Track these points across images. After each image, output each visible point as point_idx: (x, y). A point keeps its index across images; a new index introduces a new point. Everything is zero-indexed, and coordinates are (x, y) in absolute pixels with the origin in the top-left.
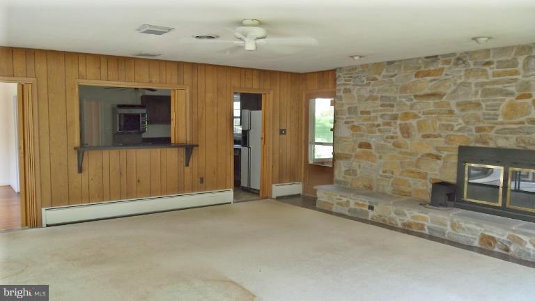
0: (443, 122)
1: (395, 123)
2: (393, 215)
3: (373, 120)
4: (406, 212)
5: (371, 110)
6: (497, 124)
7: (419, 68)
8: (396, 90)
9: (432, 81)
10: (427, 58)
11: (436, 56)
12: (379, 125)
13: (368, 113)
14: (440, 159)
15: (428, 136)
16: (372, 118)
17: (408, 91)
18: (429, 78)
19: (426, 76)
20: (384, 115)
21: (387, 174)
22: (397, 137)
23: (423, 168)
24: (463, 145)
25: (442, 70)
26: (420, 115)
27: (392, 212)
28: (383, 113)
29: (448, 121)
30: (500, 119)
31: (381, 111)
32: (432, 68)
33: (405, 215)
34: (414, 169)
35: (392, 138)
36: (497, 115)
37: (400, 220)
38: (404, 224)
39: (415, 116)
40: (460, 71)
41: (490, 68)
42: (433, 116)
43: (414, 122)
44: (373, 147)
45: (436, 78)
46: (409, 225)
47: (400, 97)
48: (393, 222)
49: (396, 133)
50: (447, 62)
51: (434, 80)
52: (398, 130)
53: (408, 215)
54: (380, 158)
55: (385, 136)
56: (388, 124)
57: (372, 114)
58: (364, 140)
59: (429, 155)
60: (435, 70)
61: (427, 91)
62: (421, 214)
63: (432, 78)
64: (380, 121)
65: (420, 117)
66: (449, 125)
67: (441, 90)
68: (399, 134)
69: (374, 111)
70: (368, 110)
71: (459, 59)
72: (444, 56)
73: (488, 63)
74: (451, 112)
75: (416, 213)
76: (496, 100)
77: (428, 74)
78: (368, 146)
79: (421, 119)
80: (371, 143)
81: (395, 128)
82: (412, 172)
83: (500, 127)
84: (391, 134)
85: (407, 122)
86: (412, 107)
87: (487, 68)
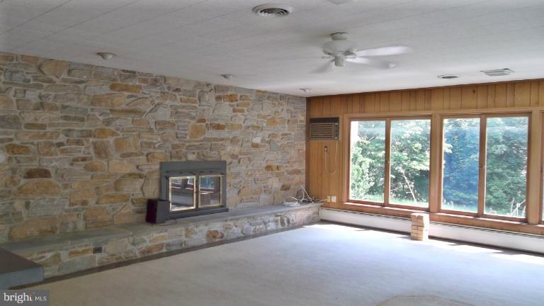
0: (145, 140)
1: (88, 141)
2: (130, 247)
3: (51, 138)
4: (145, 238)
5: (46, 122)
6: (185, 142)
7: (114, 80)
8: (85, 100)
9: (129, 97)
10: (123, 71)
11: (134, 72)
12: (60, 145)
13: (42, 127)
14: (142, 178)
15: (129, 155)
16: (48, 135)
17: (103, 104)
18: (126, 94)
19: (123, 90)
20: (69, 130)
21: (76, 207)
22: (91, 158)
23: (125, 189)
24: (163, 161)
25: (139, 87)
26: (119, 132)
27: (129, 245)
28: (67, 128)
29: (149, 139)
30: (188, 138)
31: (63, 125)
32: (130, 84)
33: (145, 241)
34: (112, 192)
35: (84, 159)
36: (187, 135)
37: (138, 249)
38: (143, 252)
39: (113, 134)
40: (157, 92)
41: (179, 95)
42: (134, 133)
43: (111, 140)
44: (53, 175)
45: (134, 94)
46: (149, 250)
47: (92, 110)
48: (131, 255)
49: (89, 153)
50: (145, 81)
51: (132, 96)
52: (91, 150)
53: (148, 240)
54: (66, 186)
55: (71, 158)
56: (78, 142)
57: (49, 129)
58: (34, 165)
59: (130, 175)
60: (133, 86)
61: (124, 107)
62: (161, 234)
63: (129, 94)
64: (62, 138)
65: (119, 135)
66: (151, 143)
67: (141, 107)
68: (93, 154)
69: (51, 125)
70: (40, 122)
71: (156, 80)
72: (141, 74)
73: (178, 90)
74: (151, 130)
75: (155, 235)
76: (185, 122)
77: (127, 89)
78: (45, 173)
79: (119, 137)
80: (50, 169)
81: (88, 148)
82: (113, 197)
83: (187, 144)
84: (81, 155)
85: (105, 140)
86: (108, 122)
87: (177, 94)
